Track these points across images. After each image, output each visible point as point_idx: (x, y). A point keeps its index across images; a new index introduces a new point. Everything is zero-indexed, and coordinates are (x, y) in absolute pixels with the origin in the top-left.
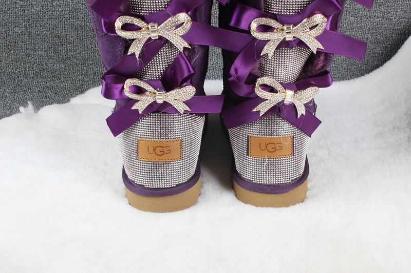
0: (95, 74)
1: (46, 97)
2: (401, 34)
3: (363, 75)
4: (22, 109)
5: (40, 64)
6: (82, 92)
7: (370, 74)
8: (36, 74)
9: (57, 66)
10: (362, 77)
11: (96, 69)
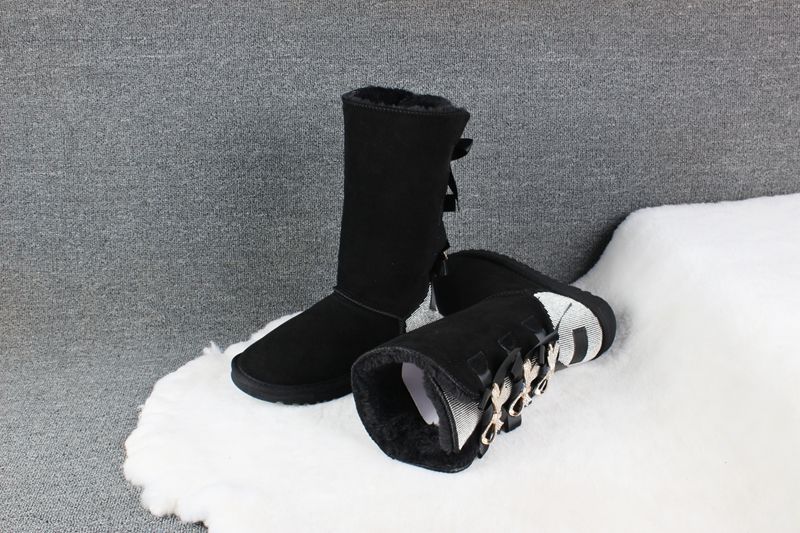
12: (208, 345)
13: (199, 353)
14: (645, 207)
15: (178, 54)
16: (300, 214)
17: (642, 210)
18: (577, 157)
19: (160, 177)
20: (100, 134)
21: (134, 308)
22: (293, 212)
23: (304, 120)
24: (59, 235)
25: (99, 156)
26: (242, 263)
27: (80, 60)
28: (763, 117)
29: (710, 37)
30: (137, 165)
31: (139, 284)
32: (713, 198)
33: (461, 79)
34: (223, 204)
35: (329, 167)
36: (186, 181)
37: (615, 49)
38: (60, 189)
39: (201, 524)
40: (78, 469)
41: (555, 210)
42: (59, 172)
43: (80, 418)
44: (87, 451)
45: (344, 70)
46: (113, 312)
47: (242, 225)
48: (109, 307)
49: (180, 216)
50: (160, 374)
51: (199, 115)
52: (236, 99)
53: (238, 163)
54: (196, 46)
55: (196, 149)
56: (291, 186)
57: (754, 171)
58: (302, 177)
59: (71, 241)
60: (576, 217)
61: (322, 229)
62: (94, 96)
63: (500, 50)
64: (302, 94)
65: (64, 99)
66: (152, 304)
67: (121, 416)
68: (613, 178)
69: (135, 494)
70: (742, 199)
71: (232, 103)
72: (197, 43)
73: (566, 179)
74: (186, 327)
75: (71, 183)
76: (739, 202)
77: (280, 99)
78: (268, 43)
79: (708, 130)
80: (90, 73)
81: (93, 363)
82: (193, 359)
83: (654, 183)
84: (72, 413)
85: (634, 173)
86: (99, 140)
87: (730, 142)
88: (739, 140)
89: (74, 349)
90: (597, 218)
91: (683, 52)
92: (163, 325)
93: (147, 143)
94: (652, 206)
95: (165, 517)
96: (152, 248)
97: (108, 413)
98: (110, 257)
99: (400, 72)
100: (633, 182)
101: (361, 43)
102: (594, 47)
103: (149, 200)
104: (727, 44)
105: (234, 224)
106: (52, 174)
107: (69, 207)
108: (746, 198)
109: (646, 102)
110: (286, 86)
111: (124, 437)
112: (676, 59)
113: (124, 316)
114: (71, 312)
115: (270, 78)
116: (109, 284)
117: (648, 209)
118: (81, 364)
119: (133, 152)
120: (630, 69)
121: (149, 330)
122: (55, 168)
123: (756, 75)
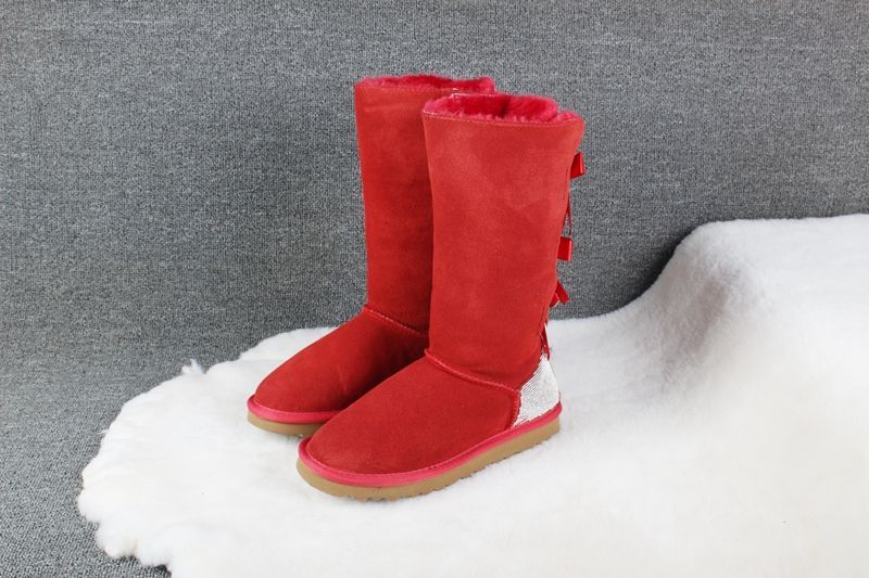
0: (266, 318)
1: (204, 352)
2: (662, 254)
3: (616, 308)
4: (185, 369)
5: (194, 308)
6: (253, 343)
7: (626, 307)
8: (188, 322)
9: (215, 310)
10: (616, 312)
11: (267, 312)
12: (190, 364)
13: (177, 372)
14: (715, 219)
15: (168, 21)
16: (307, 214)
17: (711, 225)
18: (635, 159)
19: (142, 165)
20: (73, 112)
21: (105, 317)
22: (297, 212)
23: (313, 103)
24: (20, 228)
25: (70, 137)
26: (235, 270)
27: (53, 23)
28: (860, 119)
29: (800, 22)
30: (115, 149)
31: (112, 290)
32: (798, 213)
33: (500, 62)
34: (215, 199)
35: (342, 160)
36: (172, 170)
37: (685, 32)
38: (23, 174)
39: (163, 569)
40: (26, 500)
41: (607, 221)
42: (24, 154)
43: (33, 442)
44: (38, 480)
45: (362, 47)
46: (81, 321)
47: (237, 224)
48: (76, 315)
49: (165, 212)
50: (131, 395)
51: (191, 93)
52: (235, 76)
53: (235, 151)
54: (190, 11)
55: (185, 132)
56: (295, 181)
57: (847, 183)
58: (309, 171)
59: (34, 236)
60: (631, 231)
61: (331, 233)
62: (67, 65)
63: (548, 29)
64: (313, 73)
65: (31, 69)
66: (126, 313)
67: (82, 441)
68: (678, 185)
69: (89, 530)
70: (831, 215)
71: (229, 81)
72: (191, 8)
73: (621, 184)
74: (166, 342)
75: (37, 167)
76: (828, 219)
77: (287, 78)
78: (275, 11)
79: (793, 133)
80: (63, 38)
81: (54, 379)
82: (170, 378)
83: (726, 193)
84: (23, 436)
85: (703, 180)
86: (71, 118)
87: (820, 147)
88: (830, 145)
89: (32, 363)
90: (657, 232)
91: (766, 38)
92: (139, 338)
93: (128, 124)
94: (724, 220)
95: (123, 559)
96: (130, 247)
97: (66, 438)
98: (79, 256)
99: (429, 52)
100: (701, 191)
101: (384, 15)
102: (661, 30)
103: (128, 191)
104: (819, 31)
105: (227, 223)
106: (15, 156)
107: (33, 195)
108: (838, 215)
109: (720, 96)
110: (294, 63)
111: (82, 467)
112: (758, 47)
113: (93, 326)
114: (31, 319)
115: (276, 53)
116: (77, 289)
117: (718, 223)
118: (39, 380)
119: (111, 134)
120: (702, 57)
121: (122, 344)
122: (19, 149)
123: (854, 68)
